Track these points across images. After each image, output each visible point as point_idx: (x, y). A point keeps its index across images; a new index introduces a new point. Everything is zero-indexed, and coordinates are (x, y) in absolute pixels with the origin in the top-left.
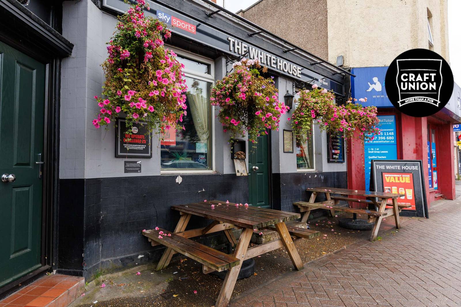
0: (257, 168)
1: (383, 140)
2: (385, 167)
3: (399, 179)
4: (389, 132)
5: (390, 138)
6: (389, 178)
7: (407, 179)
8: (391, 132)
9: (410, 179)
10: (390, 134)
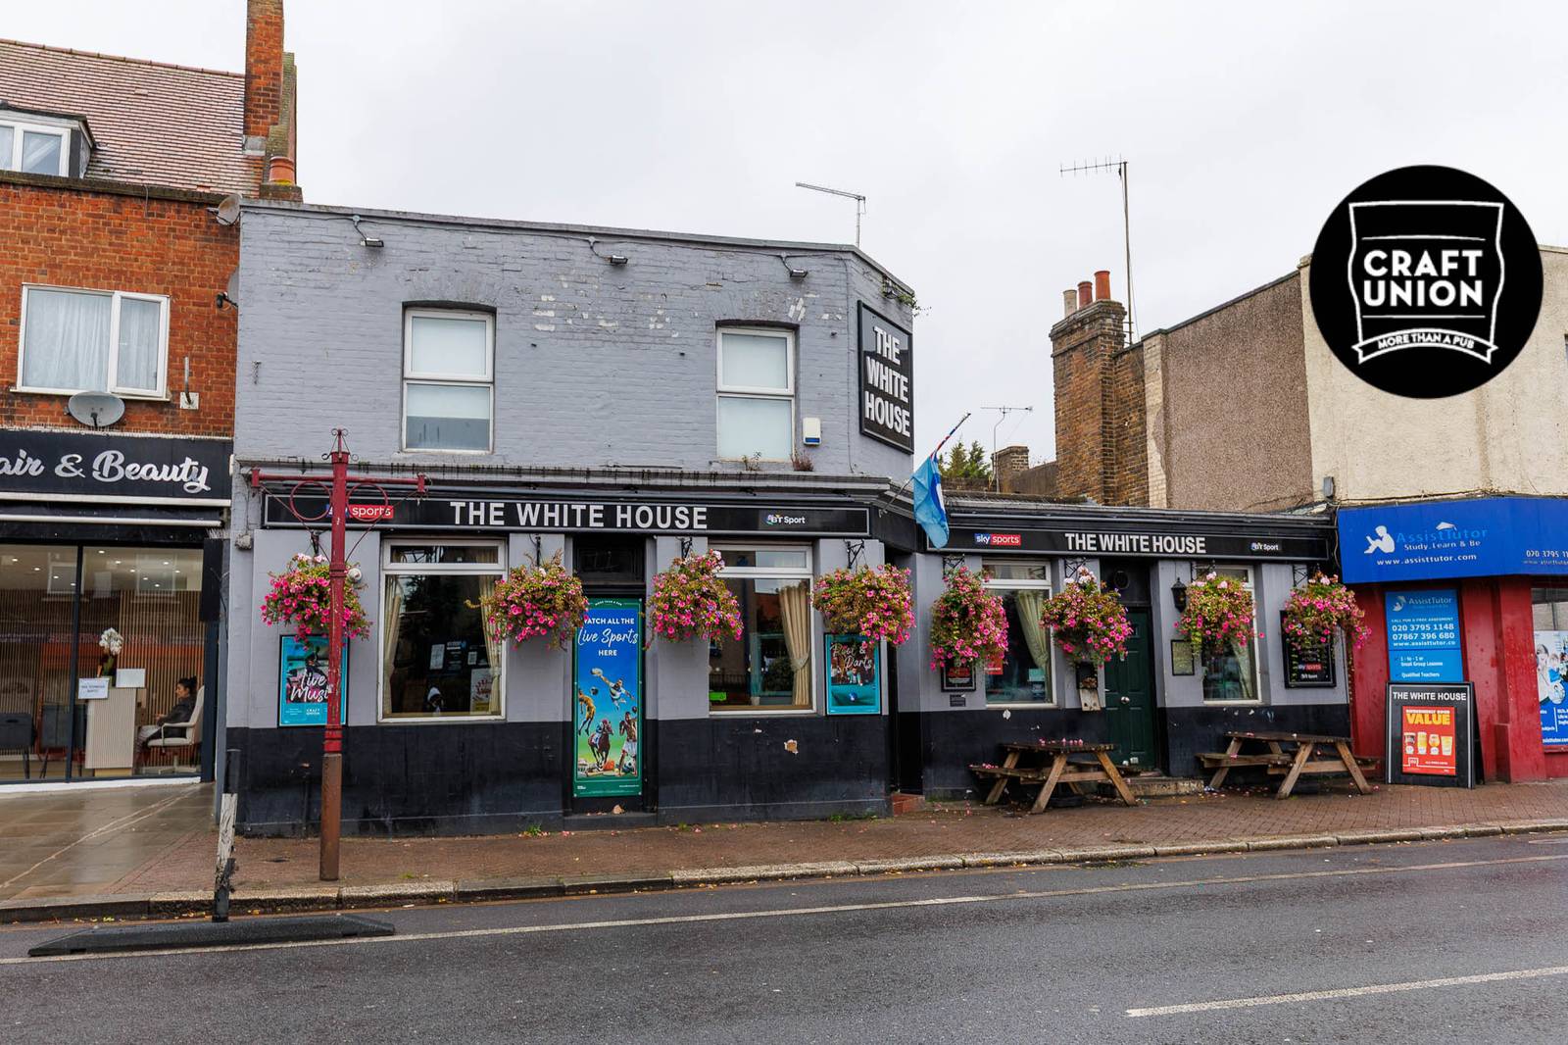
0: (1127, 699)
1: (1431, 640)
2: (1409, 696)
3: (1431, 719)
4: (1443, 623)
5: (1447, 636)
6: (1414, 716)
7: (1444, 717)
8: (1448, 623)
9: (1451, 718)
10: (1446, 627)
